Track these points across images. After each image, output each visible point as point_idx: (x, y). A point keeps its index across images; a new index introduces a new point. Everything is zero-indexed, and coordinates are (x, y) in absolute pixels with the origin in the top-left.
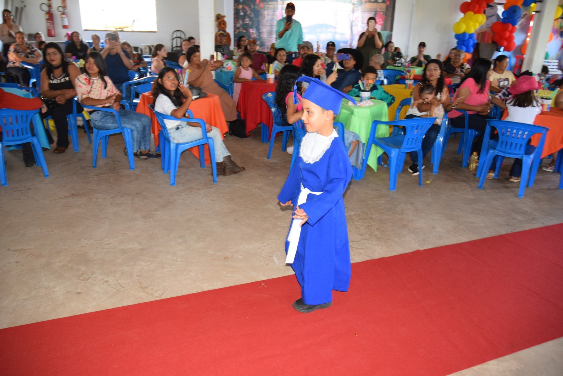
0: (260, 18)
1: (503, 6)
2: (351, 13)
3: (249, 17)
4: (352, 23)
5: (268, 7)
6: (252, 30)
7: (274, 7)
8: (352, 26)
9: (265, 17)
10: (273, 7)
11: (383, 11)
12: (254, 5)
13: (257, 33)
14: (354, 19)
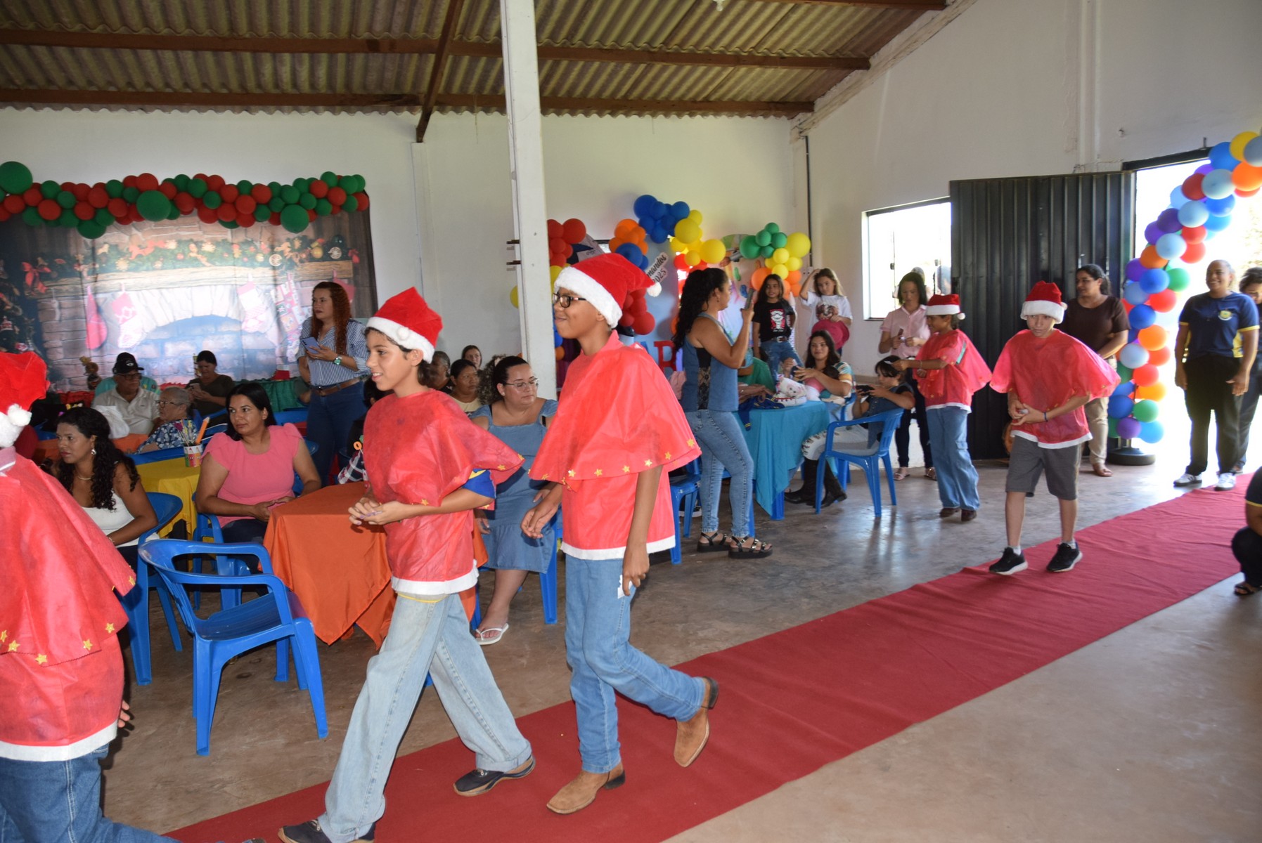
0: (41, 317)
1: (607, 245)
2: (271, 287)
3: (10, 316)
4: (277, 309)
5: (58, 292)
6: (24, 346)
7: (76, 288)
8: (278, 315)
9: (54, 312)
10: (72, 290)
11: (346, 276)
12: (21, 289)
13: (39, 352)
14: (281, 298)
